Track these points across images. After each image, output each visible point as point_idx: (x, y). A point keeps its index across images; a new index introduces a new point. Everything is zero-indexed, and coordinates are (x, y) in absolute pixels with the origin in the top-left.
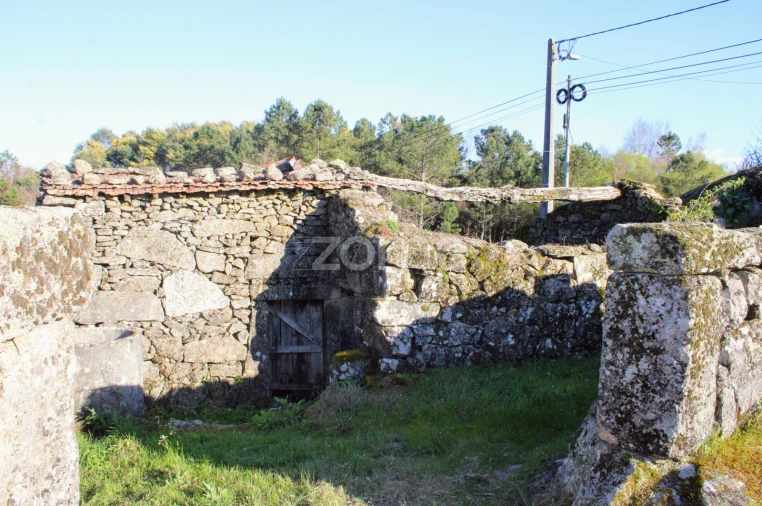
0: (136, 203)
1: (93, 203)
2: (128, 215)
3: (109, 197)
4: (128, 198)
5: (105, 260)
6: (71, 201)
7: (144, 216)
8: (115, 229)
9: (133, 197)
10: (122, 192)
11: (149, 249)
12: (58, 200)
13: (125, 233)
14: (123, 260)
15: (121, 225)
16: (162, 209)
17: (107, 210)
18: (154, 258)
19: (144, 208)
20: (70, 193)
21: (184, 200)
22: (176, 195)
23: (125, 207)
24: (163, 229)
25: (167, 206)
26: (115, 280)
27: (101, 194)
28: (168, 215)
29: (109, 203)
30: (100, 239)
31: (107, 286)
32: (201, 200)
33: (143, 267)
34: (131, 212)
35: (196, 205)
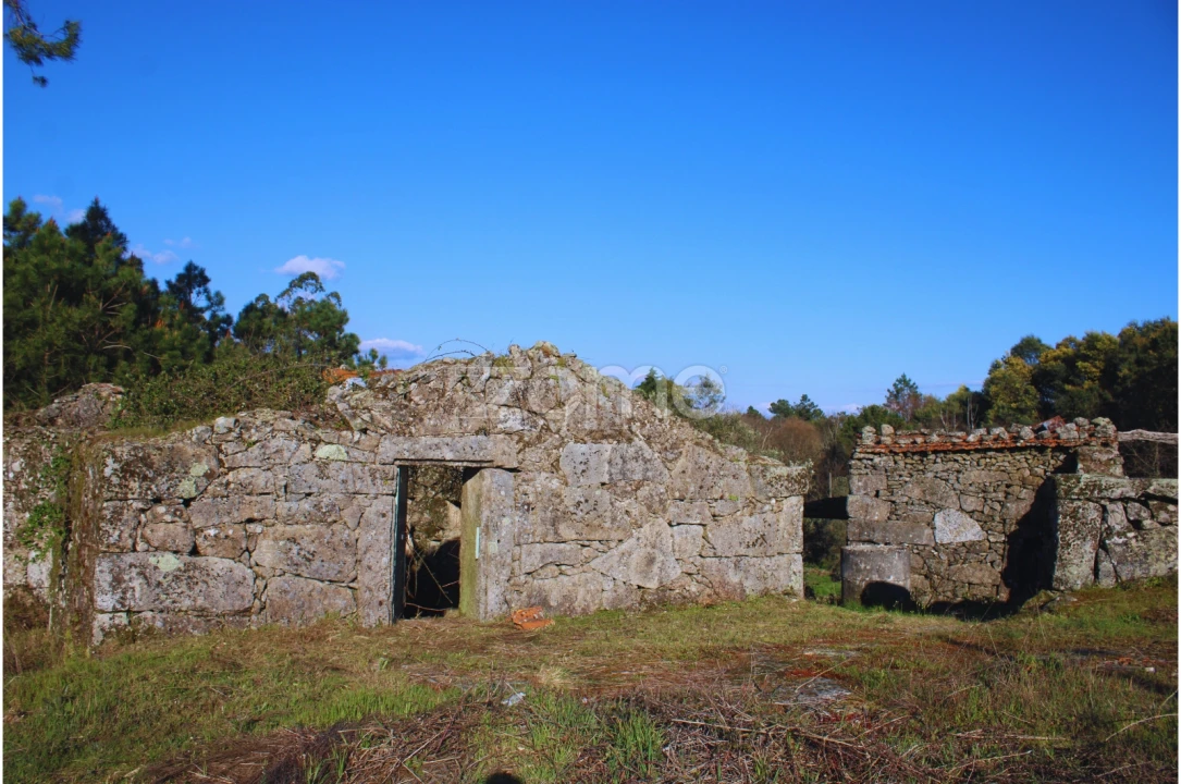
0: (916, 458)
1: (885, 458)
2: (909, 466)
3: (896, 454)
4: (909, 454)
5: (893, 499)
6: (871, 456)
7: (921, 467)
8: (901, 476)
9: (914, 454)
10: (905, 450)
11: (924, 491)
12: (862, 456)
13: (908, 479)
14: (906, 499)
15: (905, 473)
16: (935, 462)
17: (896, 463)
18: (928, 498)
19: (922, 461)
20: (869, 450)
21: (951, 456)
22: (945, 452)
23: (909, 461)
24: (936, 477)
25: (939, 460)
26: (899, 512)
27: (891, 452)
28: (939, 467)
29: (897, 458)
30: (890, 483)
31: (894, 517)
32: (964, 456)
33: (919, 504)
34: (912, 464)
35: (959, 459)
